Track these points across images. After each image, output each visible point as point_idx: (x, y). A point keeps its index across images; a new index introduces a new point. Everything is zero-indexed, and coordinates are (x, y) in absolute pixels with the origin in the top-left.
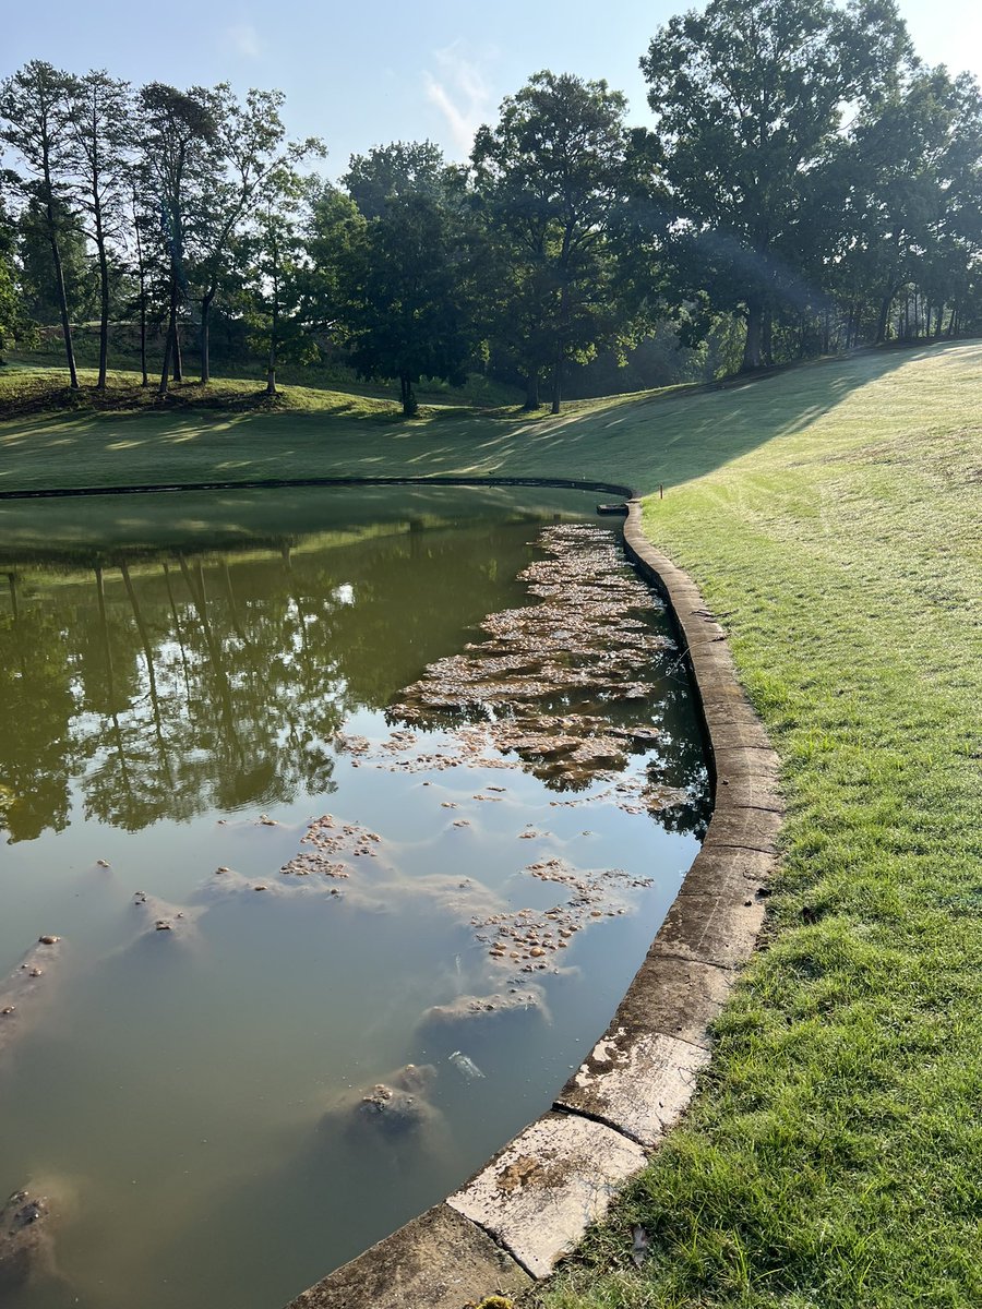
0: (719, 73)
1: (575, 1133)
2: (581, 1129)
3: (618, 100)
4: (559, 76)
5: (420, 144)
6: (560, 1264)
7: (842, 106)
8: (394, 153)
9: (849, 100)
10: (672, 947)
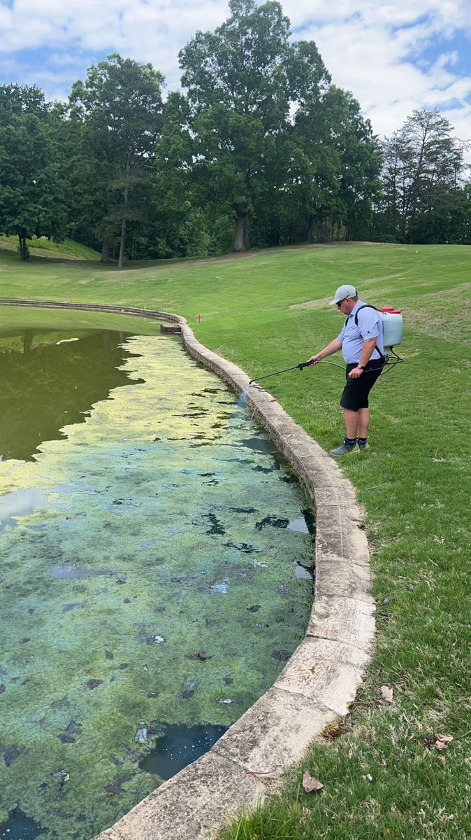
0: (222, 72)
1: (327, 647)
2: (328, 645)
3: (160, 77)
4: (125, 59)
5: (29, 87)
6: (351, 707)
7: (291, 103)
8: (13, 90)
9: (294, 100)
10: (328, 556)
